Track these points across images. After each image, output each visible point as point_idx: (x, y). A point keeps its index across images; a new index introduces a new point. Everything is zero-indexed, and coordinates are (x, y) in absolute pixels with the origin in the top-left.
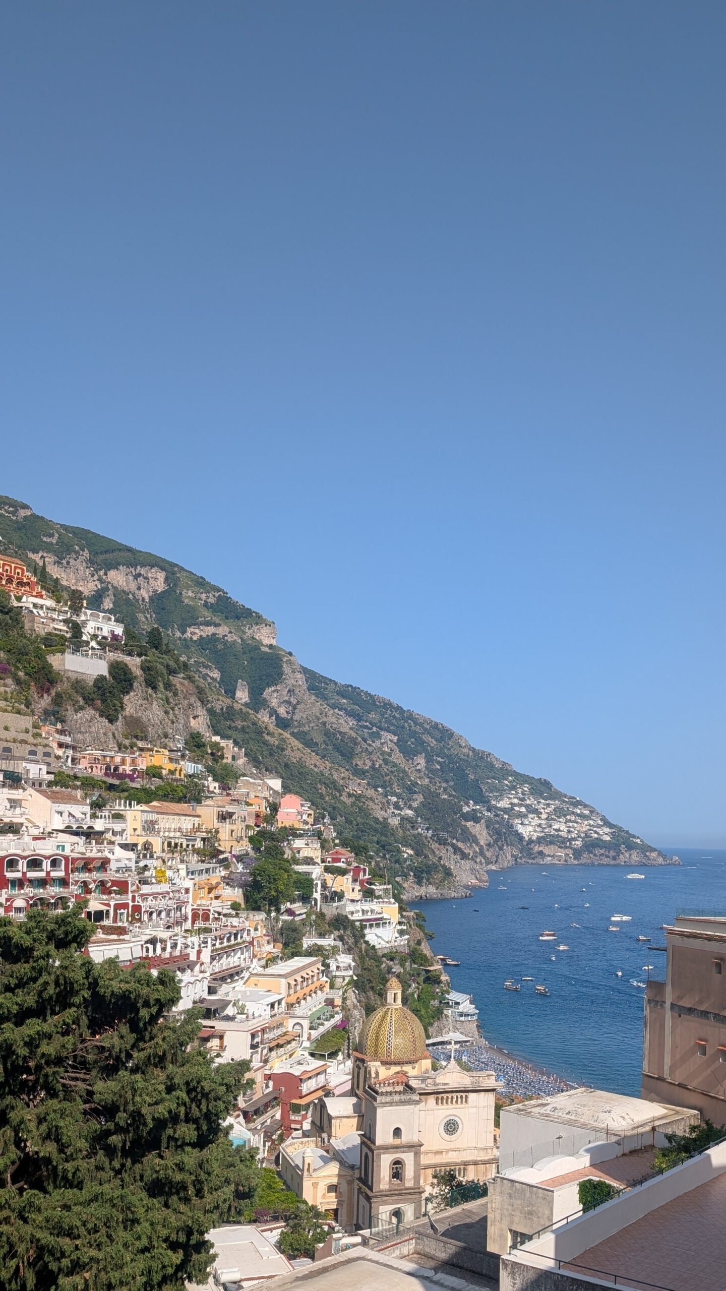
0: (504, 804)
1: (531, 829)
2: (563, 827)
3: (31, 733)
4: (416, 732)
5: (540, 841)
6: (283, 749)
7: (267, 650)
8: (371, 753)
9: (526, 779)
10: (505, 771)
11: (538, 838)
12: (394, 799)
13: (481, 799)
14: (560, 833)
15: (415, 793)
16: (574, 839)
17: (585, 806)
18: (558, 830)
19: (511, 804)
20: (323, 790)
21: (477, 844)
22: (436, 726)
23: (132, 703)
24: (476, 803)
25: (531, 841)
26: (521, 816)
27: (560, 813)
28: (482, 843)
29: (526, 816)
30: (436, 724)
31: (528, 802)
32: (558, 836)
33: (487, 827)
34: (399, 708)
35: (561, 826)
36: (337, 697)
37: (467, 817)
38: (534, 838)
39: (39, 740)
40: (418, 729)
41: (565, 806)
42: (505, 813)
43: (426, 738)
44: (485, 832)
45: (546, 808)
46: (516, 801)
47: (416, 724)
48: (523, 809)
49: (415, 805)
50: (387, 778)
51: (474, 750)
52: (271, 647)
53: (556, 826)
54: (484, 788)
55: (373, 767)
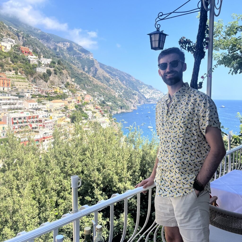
0: (142, 91)
1: (148, 96)
2: (154, 95)
3: (28, 86)
4: (123, 76)
5: (149, 99)
6: (93, 81)
7: (91, 59)
8: (113, 81)
9: (147, 85)
10: (142, 84)
11: (149, 98)
12: (118, 91)
13: (137, 90)
14: (154, 97)
15: (122, 89)
16: (157, 98)
17: (159, 91)
18: (153, 96)
19: (144, 91)
20: (102, 90)
21: (136, 100)
22: (127, 74)
23: (51, 78)
24: (136, 91)
25: (147, 99)
26: (145, 93)
27: (154, 93)
28: (137, 100)
29: (146, 93)
30: (128, 74)
31: (147, 90)
32: (153, 97)
33: (138, 96)
34: (120, 71)
35: (154, 96)
36: (106, 68)
37: (133, 94)
38: (148, 98)
39: (30, 87)
40: (124, 75)
41: (155, 91)
42: (142, 93)
43: (126, 77)
44: (137, 97)
45: (151, 91)
46: (144, 90)
47: (123, 74)
48: (146, 92)
49: (122, 92)
50: (116, 86)
51: (136, 79)
52: (92, 58)
53: (153, 95)
54: (138, 87)
55: (113, 84)
